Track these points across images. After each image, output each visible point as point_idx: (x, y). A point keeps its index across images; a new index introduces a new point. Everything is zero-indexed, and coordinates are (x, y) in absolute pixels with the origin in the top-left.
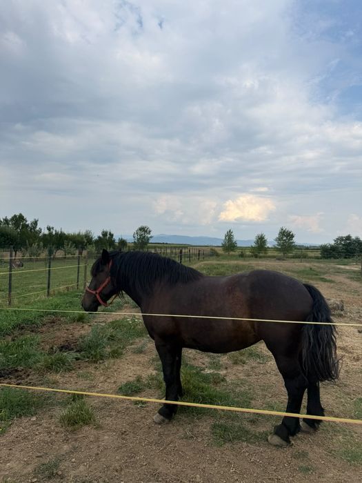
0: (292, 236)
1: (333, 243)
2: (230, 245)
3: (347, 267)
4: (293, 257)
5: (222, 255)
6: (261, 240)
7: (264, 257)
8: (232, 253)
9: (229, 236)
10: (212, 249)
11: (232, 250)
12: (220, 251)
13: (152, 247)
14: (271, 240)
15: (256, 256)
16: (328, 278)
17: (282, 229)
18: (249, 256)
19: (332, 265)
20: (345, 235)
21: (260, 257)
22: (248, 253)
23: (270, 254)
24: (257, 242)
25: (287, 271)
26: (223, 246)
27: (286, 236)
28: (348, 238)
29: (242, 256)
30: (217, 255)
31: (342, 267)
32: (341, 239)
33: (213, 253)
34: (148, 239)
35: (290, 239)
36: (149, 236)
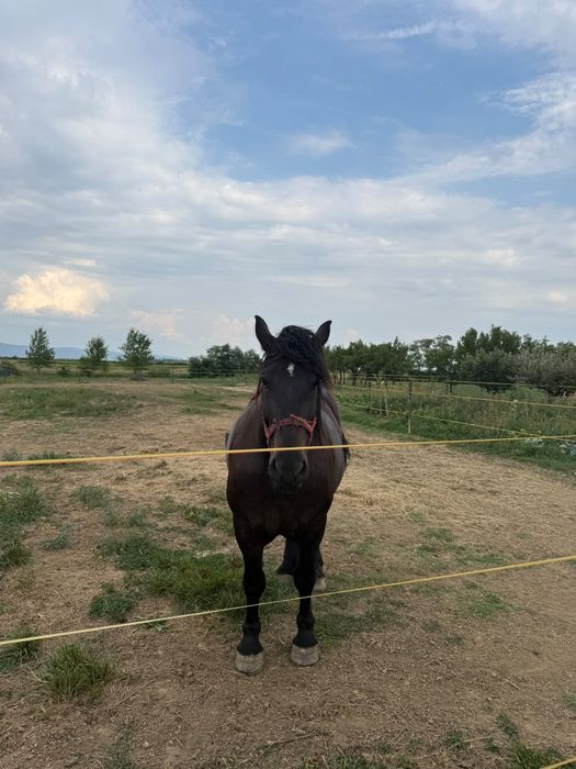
0: (148, 343)
1: (206, 355)
2: (41, 356)
3: (238, 389)
4: (150, 376)
5: (26, 373)
6: (98, 347)
7: (103, 376)
8: (44, 369)
9: (40, 337)
10: (6, 363)
11: (46, 365)
14: (115, 350)
15: (89, 375)
17: (132, 332)
18: (77, 375)
19: (216, 386)
20: (221, 344)
21: (97, 376)
22: (74, 369)
23: (113, 371)
24: (91, 351)
26: (30, 357)
27: (138, 342)
28: (226, 348)
29: (64, 374)
30: (18, 373)
31: (230, 388)
32: (216, 349)
33: (8, 370)
35: (143, 348)
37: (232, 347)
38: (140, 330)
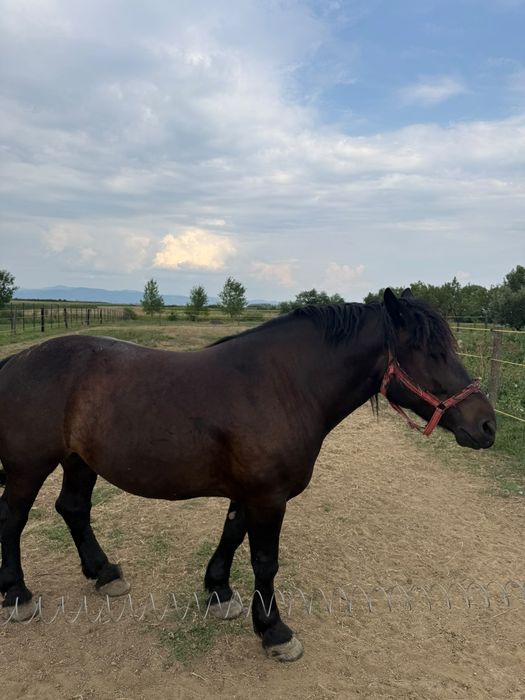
0: (242, 291)
1: (294, 300)
2: (153, 303)
4: (243, 320)
5: (141, 317)
6: (199, 297)
7: (205, 320)
8: (157, 314)
9: (151, 288)
10: (126, 309)
11: (158, 310)
12: (139, 312)
13: (18, 306)
14: (214, 295)
15: (193, 319)
17: (229, 281)
18: (183, 319)
20: (309, 290)
21: (200, 320)
22: (181, 314)
23: (213, 314)
24: (194, 299)
26: (145, 304)
27: (235, 289)
28: (313, 293)
29: (173, 318)
30: (134, 317)
32: (305, 295)
33: (129, 315)
34: (11, 293)
35: (239, 295)
36: (11, 287)
37: (319, 293)
38: (236, 279)
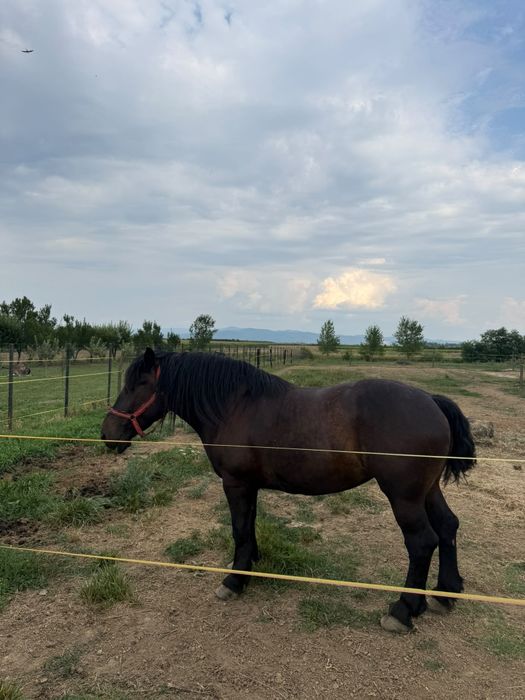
0: (420, 329)
1: (479, 339)
2: (329, 343)
3: (500, 375)
4: (421, 360)
5: (318, 357)
6: (374, 336)
7: (380, 360)
8: (332, 354)
9: (328, 329)
10: (304, 349)
11: (334, 350)
12: (315, 351)
13: (216, 346)
14: (389, 337)
15: (368, 359)
16: (472, 391)
17: (403, 320)
18: (358, 359)
19: (479, 371)
20: (497, 328)
21: (374, 360)
22: (356, 354)
23: (387, 355)
24: (368, 339)
25: (412, 380)
26: (319, 344)
27: (410, 333)
28: (502, 332)
29: (347, 358)
30: (311, 357)
31: (493, 374)
32: (492, 334)
33: (305, 354)
34: (211, 334)
35: (416, 334)
36: (212, 329)
37: (509, 331)
